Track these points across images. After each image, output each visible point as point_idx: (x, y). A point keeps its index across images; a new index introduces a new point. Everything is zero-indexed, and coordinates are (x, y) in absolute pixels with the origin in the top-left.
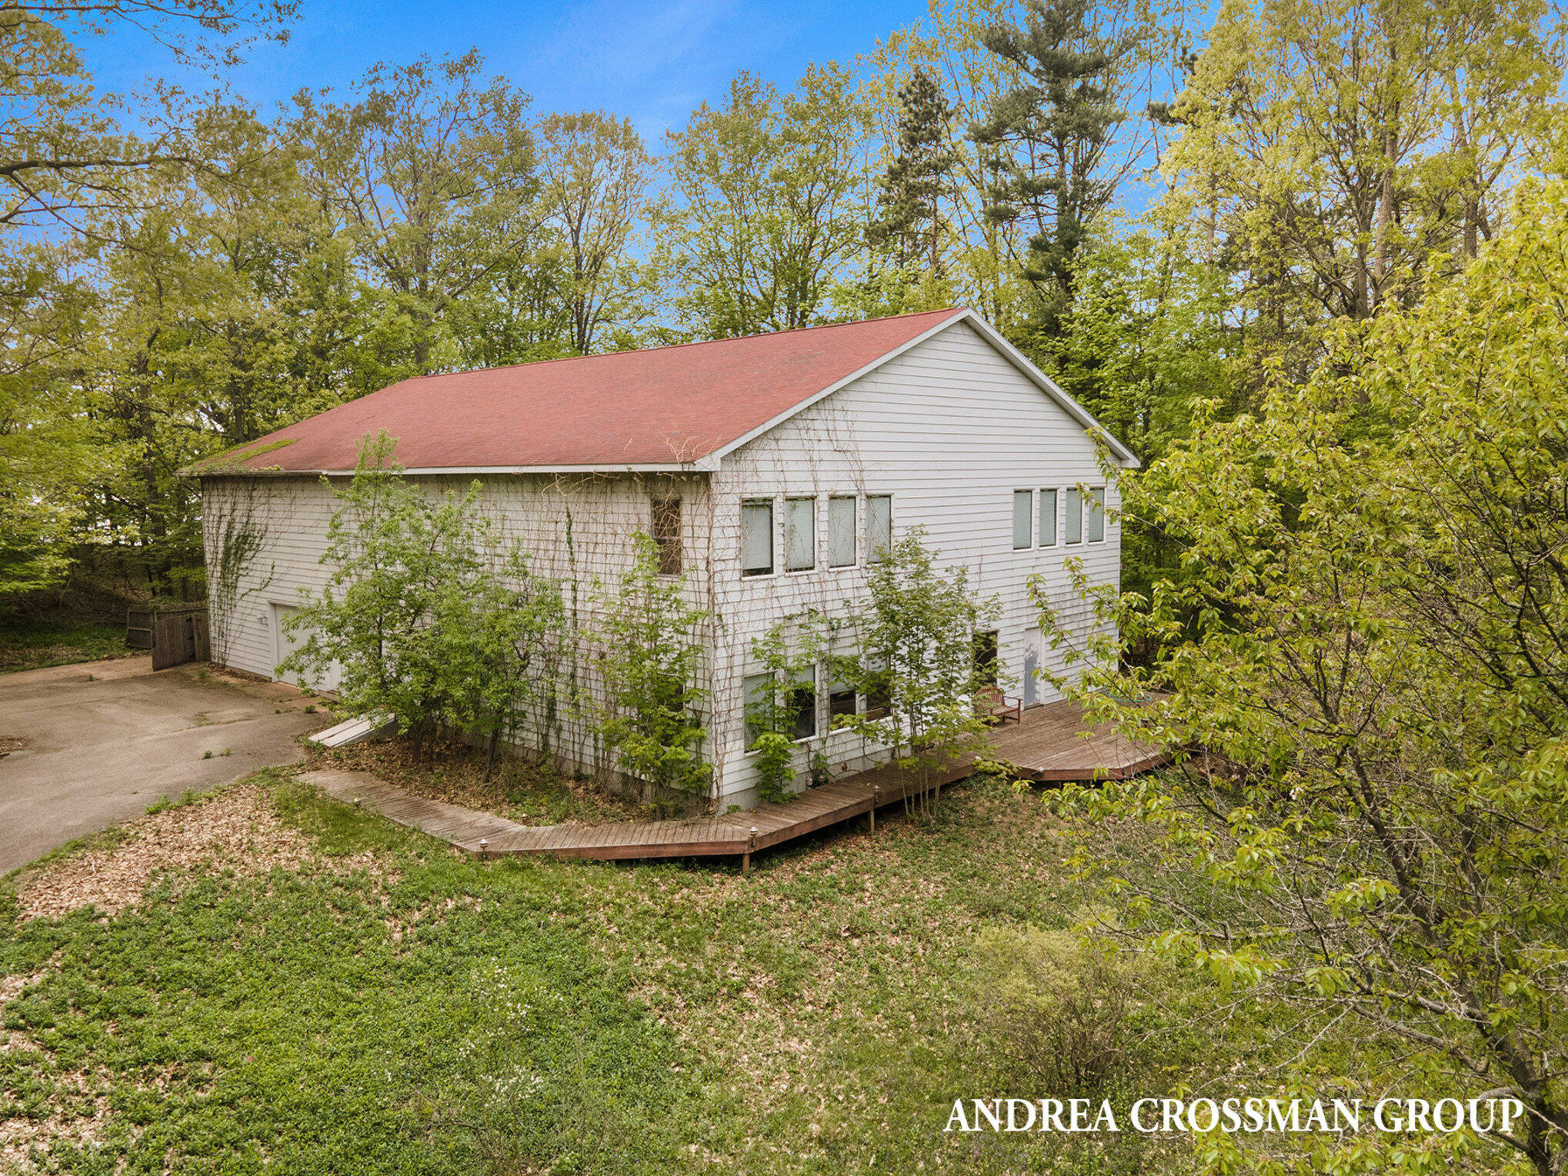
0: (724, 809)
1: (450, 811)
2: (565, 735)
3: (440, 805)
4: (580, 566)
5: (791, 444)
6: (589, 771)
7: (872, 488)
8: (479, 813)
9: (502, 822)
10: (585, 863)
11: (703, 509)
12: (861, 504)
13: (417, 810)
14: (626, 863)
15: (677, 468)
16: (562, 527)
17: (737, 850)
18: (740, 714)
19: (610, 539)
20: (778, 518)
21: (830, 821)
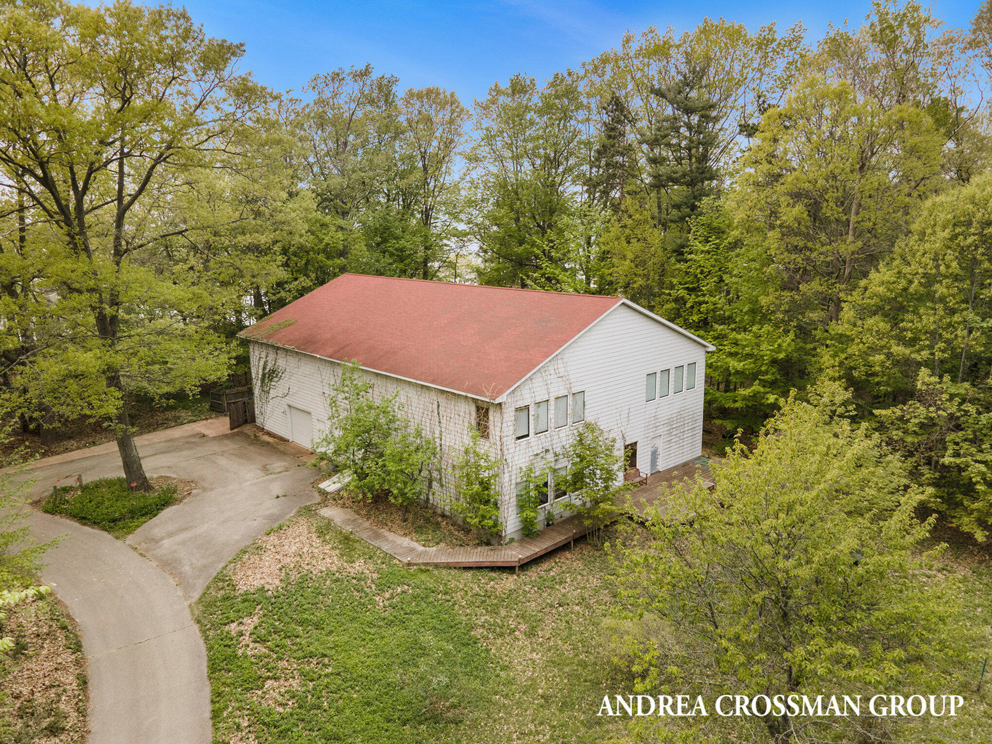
0: (507, 540)
1: (391, 536)
2: (436, 496)
3: (384, 532)
4: (443, 425)
5: (538, 382)
6: (448, 514)
7: (574, 390)
8: (403, 538)
9: (415, 545)
10: (450, 568)
11: (498, 415)
12: (570, 398)
13: (377, 536)
14: (467, 568)
16: (435, 406)
17: (513, 565)
18: (515, 499)
19: (457, 417)
20: (532, 412)
21: (553, 548)
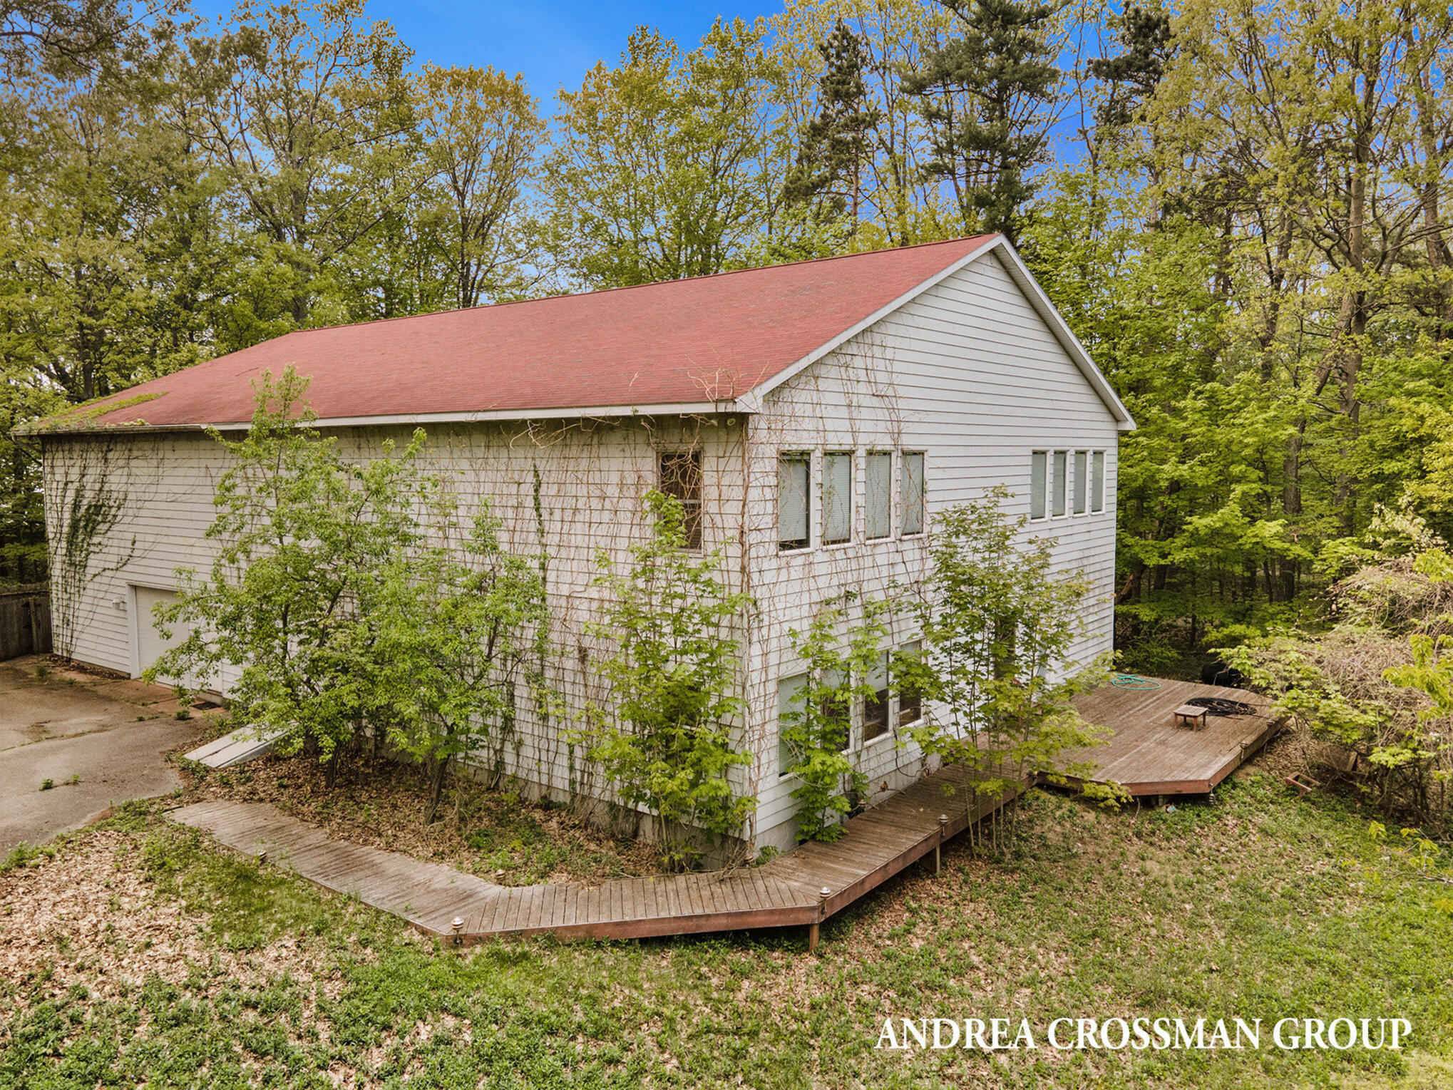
0: (753, 855)
1: (394, 863)
2: (527, 751)
3: (374, 853)
4: (552, 539)
5: (831, 385)
6: (563, 798)
7: (910, 442)
8: (432, 866)
9: (468, 881)
10: (599, 945)
11: (735, 464)
12: (897, 462)
13: (348, 864)
14: (656, 942)
15: (709, 408)
16: (528, 489)
17: (804, 919)
18: (772, 728)
19: (595, 503)
20: (816, 477)
21: (899, 867)
